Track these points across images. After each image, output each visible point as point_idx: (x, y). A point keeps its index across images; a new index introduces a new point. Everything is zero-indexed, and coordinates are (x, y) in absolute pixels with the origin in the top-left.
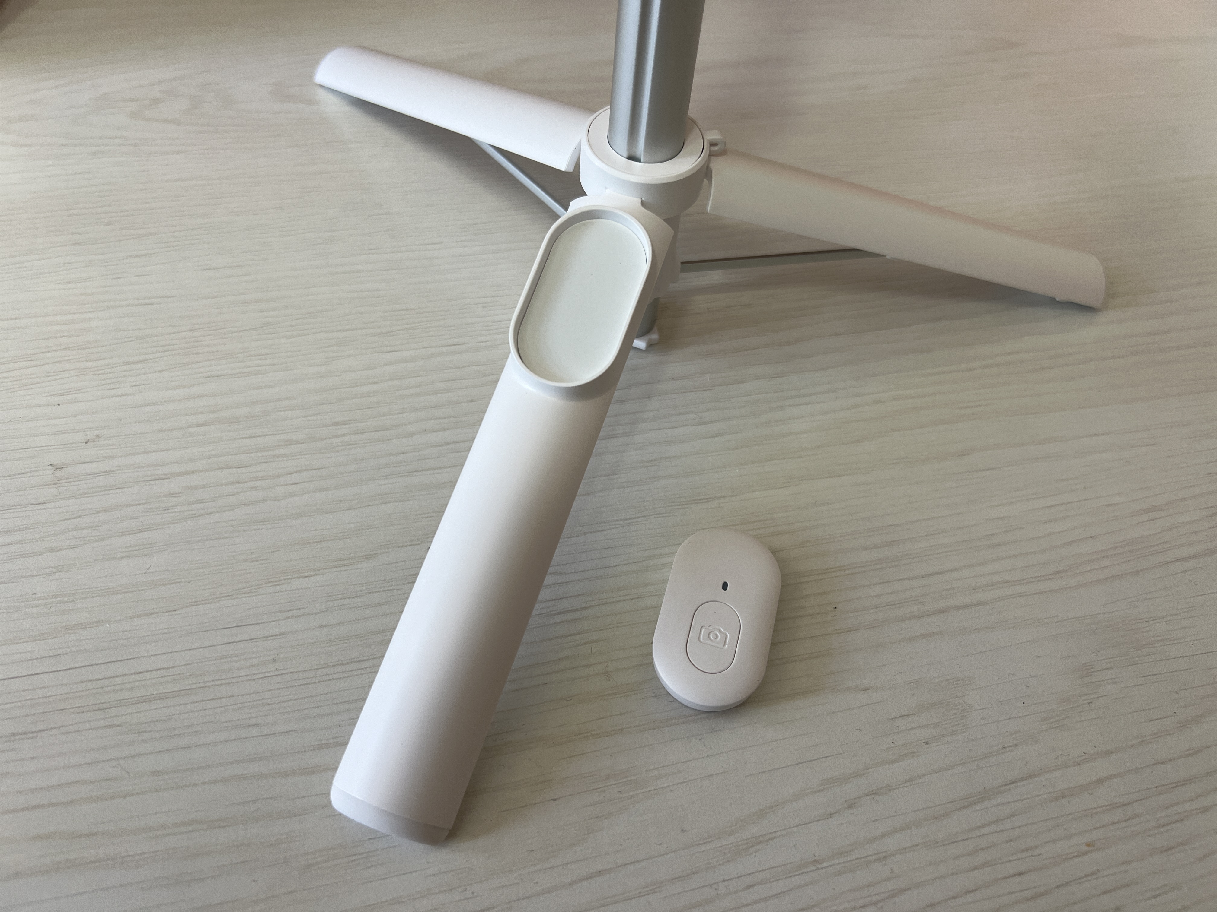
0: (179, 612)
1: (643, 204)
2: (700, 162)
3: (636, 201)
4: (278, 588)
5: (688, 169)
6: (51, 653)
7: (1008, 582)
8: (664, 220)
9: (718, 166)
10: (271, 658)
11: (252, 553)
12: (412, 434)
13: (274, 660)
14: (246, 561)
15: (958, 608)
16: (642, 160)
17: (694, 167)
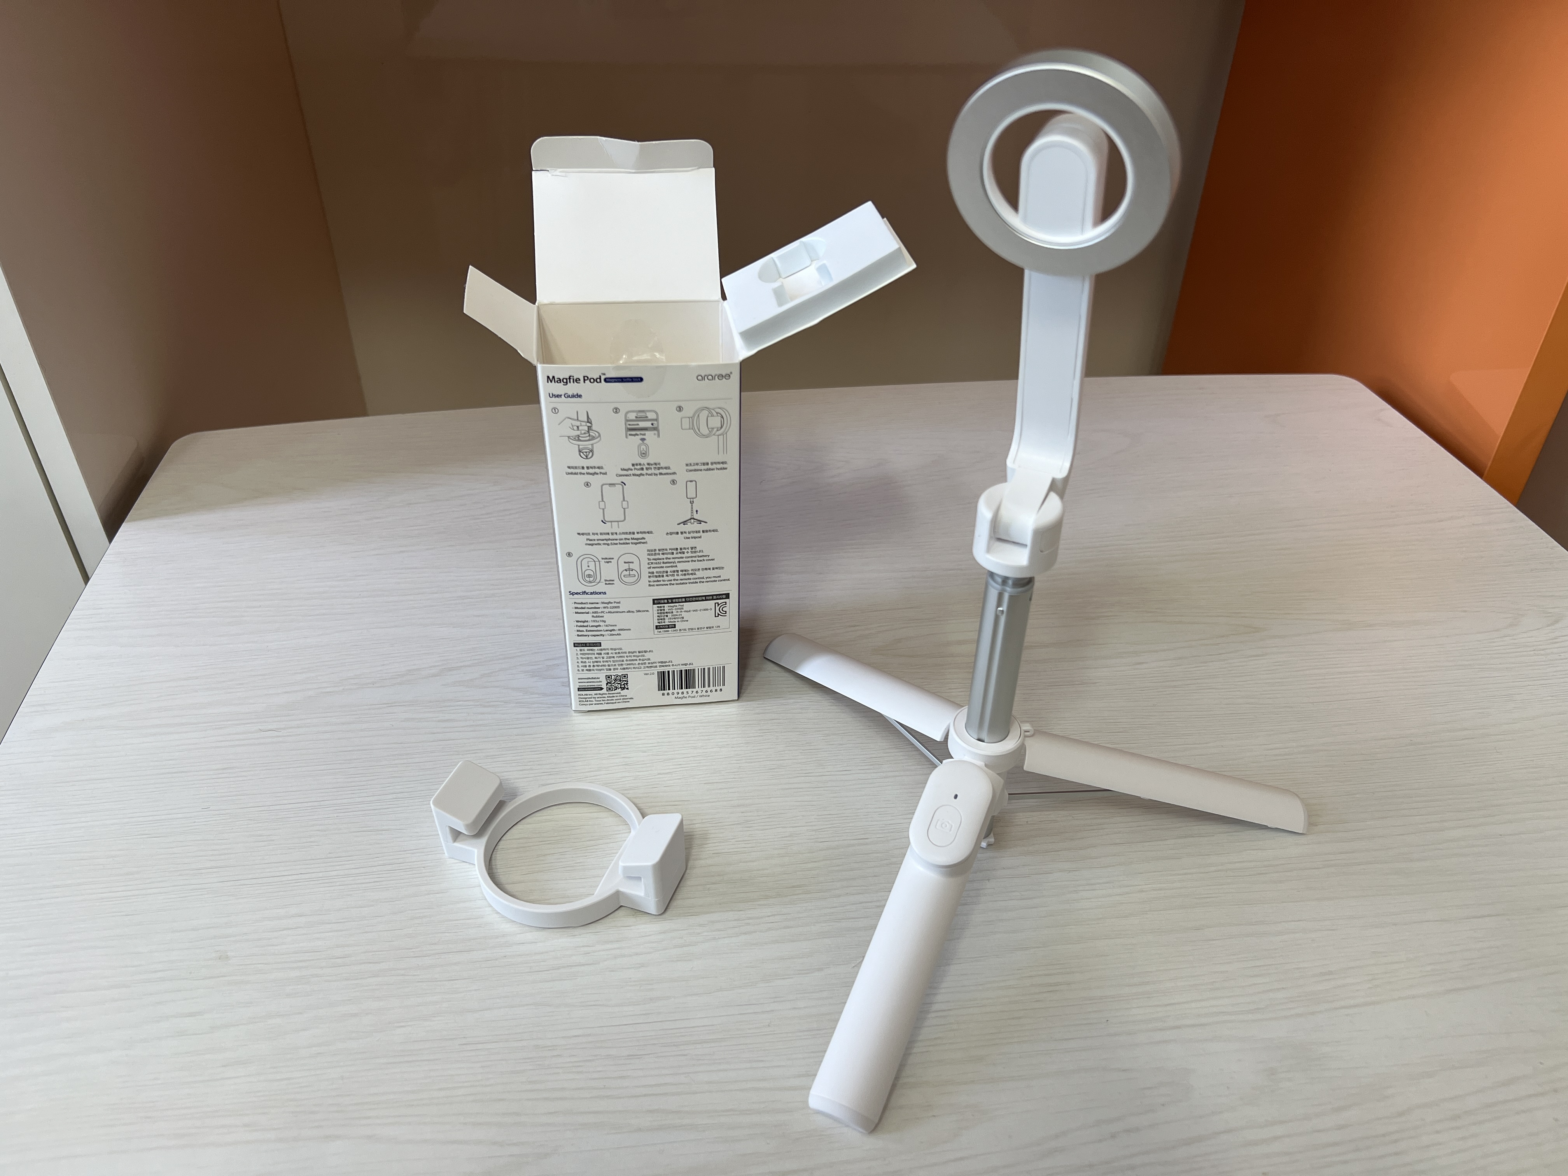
0: (712, 994)
1: (986, 765)
2: (1019, 744)
3: (981, 764)
4: (767, 985)
5: (1011, 748)
6: (644, 1013)
7: (1223, 1012)
8: (998, 774)
9: (1029, 742)
10: (767, 1024)
11: (751, 963)
12: (839, 896)
13: (769, 1026)
14: (747, 967)
15: (1188, 1026)
16: (986, 741)
17: (1015, 747)
